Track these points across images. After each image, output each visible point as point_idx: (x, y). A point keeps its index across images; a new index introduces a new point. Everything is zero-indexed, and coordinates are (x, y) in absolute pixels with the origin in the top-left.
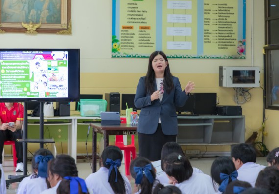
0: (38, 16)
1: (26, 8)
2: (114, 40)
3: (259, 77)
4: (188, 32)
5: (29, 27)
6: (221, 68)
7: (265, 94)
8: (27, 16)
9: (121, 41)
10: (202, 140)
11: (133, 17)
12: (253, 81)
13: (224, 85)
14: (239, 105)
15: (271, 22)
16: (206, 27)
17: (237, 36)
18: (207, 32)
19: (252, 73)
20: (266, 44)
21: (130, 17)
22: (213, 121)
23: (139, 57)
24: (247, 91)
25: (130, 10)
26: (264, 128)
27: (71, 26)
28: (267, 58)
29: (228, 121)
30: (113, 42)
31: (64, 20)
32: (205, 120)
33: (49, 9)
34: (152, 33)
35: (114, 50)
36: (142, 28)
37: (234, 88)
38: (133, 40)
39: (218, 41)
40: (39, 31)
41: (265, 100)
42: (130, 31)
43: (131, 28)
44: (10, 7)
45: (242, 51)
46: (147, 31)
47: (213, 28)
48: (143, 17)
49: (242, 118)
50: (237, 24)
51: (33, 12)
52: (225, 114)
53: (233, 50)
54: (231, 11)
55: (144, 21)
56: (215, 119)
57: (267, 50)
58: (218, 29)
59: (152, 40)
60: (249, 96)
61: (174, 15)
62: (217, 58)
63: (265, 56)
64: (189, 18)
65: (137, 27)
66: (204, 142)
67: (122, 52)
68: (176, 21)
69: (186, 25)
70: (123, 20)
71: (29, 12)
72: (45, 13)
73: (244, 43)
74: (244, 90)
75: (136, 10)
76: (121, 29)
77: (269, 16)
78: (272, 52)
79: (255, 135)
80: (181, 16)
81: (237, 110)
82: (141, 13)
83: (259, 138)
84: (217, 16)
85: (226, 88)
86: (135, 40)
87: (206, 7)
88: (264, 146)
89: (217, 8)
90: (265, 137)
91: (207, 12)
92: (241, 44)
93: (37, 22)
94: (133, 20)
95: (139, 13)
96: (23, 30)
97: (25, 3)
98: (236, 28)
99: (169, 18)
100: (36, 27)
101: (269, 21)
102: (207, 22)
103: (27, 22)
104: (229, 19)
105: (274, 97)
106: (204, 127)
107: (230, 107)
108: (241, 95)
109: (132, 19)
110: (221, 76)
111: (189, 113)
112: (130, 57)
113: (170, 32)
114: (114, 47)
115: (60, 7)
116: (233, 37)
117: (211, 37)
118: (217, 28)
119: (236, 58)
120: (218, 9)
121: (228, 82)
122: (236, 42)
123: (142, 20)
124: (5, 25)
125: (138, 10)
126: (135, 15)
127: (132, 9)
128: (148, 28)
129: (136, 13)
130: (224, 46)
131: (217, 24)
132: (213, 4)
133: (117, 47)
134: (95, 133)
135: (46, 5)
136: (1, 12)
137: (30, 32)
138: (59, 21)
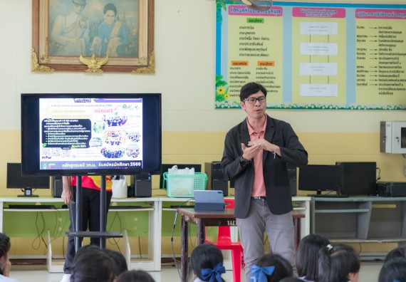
0: (105, 46)
1: (86, 35)
2: (219, 83)
4: (332, 69)
5: (90, 63)
6: (383, 125)
8: (88, 47)
9: (229, 84)
10: (354, 235)
11: (249, 46)
13: (388, 150)
18: (361, 70)
21: (244, 47)
22: (371, 206)
25: (243, 36)
27: (154, 61)
29: (394, 206)
30: (217, 85)
31: (143, 53)
32: (357, 204)
33: (120, 35)
34: (277, 70)
35: (219, 98)
36: (262, 64)
37: (403, 155)
39: (378, 82)
40: (105, 68)
42: (243, 68)
43: (245, 64)
44: (62, 33)
46: (270, 68)
47: (370, 63)
48: (264, 47)
51: (97, 40)
52: (389, 195)
53: (401, 97)
54: (398, 37)
55: (264, 53)
56: (374, 203)
58: (378, 65)
59: (276, 83)
61: (311, 44)
62: (377, 109)
64: (333, 49)
66: (357, 237)
67: (231, 101)
68: (313, 53)
69: (328, 59)
72: (114, 43)
75: (252, 36)
76: (230, 65)
80: (321, 45)
82: (260, 41)
84: (376, 45)
85: (390, 155)
87: (360, 32)
89: (376, 32)
91: (361, 38)
93: (103, 56)
94: (248, 52)
95: (256, 42)
96: (82, 68)
97: (85, 27)
99: (304, 48)
100: (101, 63)
102: (361, 54)
103: (88, 56)
104: (395, 50)
106: (358, 214)
107: (397, 184)
109: (245, 50)
110: (383, 137)
111: (334, 193)
113: (305, 69)
114: (220, 93)
115: (138, 32)
116: (402, 76)
117: (368, 78)
118: (376, 63)
119: (405, 109)
120: (378, 34)
121: (394, 145)
123: (261, 52)
124: (54, 61)
125: (256, 36)
126: (251, 44)
127: (247, 35)
128: (270, 64)
129: (252, 41)
130: (386, 92)
131: (378, 56)
132: (371, 26)
133: (223, 92)
134: (186, 223)
135: (116, 30)
136: (49, 40)
137: (93, 71)
138: (135, 54)
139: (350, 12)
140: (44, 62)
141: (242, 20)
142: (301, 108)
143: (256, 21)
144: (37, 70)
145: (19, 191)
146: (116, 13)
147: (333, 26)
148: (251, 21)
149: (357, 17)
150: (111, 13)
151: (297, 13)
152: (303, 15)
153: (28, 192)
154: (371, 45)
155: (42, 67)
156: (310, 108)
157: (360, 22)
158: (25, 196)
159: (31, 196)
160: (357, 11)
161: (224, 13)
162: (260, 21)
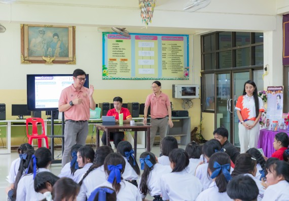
0: (53, 52)
1: (45, 47)
2: (104, 68)
3: (198, 91)
4: (152, 62)
5: (47, 59)
6: (174, 86)
7: (202, 102)
8: (46, 52)
9: (108, 69)
11: (117, 52)
12: (194, 94)
13: (176, 97)
14: (185, 110)
15: (205, 55)
16: (164, 59)
17: (183, 64)
18: (164, 62)
19: (194, 89)
20: (202, 70)
21: (115, 52)
23: (120, 79)
24: (190, 101)
25: (114, 48)
26: (201, 124)
27: (75, 59)
28: (202, 79)
29: (179, 121)
30: (103, 69)
31: (71, 55)
33: (60, 47)
34: (129, 63)
35: (104, 75)
36: (122, 60)
37: (182, 99)
38: (116, 68)
39: (171, 68)
40: (54, 62)
41: (202, 106)
42: (114, 62)
43: (115, 60)
44: (34, 46)
45: (187, 75)
46: (126, 62)
47: (168, 60)
48: (123, 53)
49: (189, 119)
50: (183, 57)
51: (50, 49)
52: (178, 116)
53: (181, 74)
54: (180, 48)
57: (202, 74)
59: (128, 68)
60: (191, 104)
61: (143, 51)
62: (171, 79)
63: (201, 77)
64: (153, 53)
65: (119, 59)
67: (109, 76)
68: (144, 55)
69: (150, 58)
70: (109, 55)
71: (47, 50)
72: (58, 50)
73: (188, 69)
74: (189, 100)
75: (118, 48)
76: (108, 60)
77: (204, 51)
78: (206, 75)
79: (196, 129)
80: (147, 52)
81: (185, 113)
82: (122, 50)
83: (199, 131)
84: (170, 52)
85: (177, 99)
86: (118, 68)
87: (163, 46)
88: (201, 136)
90: (202, 130)
91: (164, 49)
92: (186, 70)
93: (53, 56)
94: (116, 55)
95: (120, 50)
96: (44, 62)
97: (45, 44)
98: (183, 60)
99: (140, 53)
100: (52, 59)
101: (204, 55)
102: (164, 56)
103: (46, 56)
104: (178, 54)
105: (208, 104)
107: (180, 111)
108: (186, 103)
109: (115, 54)
110: (174, 91)
112: (114, 79)
113: (141, 62)
114: (104, 73)
115: (68, 46)
116: (181, 65)
117: (167, 66)
118: (170, 59)
119: (183, 79)
120: (171, 47)
121: (178, 95)
122: (183, 69)
123: (122, 55)
124: (31, 59)
125: (120, 48)
126: (118, 51)
127: (116, 47)
128: (126, 60)
129: (118, 50)
130: (175, 72)
131: (171, 57)
132: (168, 44)
133: (106, 72)
134: (99, 130)
135: (58, 45)
136: (28, 49)
137: (48, 63)
138: (67, 56)
139: (159, 37)
140: (27, 59)
141: (114, 41)
142: (139, 79)
143: (120, 41)
144: (23, 63)
145: (17, 117)
146: (58, 37)
147: (152, 44)
148: (117, 41)
149: (162, 40)
150: (56, 37)
151: (137, 38)
152: (140, 39)
153: (21, 117)
154: (168, 52)
155: (26, 61)
156: (143, 79)
157: (164, 42)
158: (20, 119)
159: (23, 119)
160: (162, 37)
161: (106, 37)
162: (122, 41)
